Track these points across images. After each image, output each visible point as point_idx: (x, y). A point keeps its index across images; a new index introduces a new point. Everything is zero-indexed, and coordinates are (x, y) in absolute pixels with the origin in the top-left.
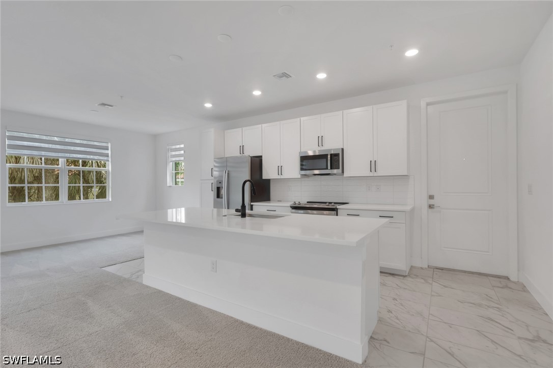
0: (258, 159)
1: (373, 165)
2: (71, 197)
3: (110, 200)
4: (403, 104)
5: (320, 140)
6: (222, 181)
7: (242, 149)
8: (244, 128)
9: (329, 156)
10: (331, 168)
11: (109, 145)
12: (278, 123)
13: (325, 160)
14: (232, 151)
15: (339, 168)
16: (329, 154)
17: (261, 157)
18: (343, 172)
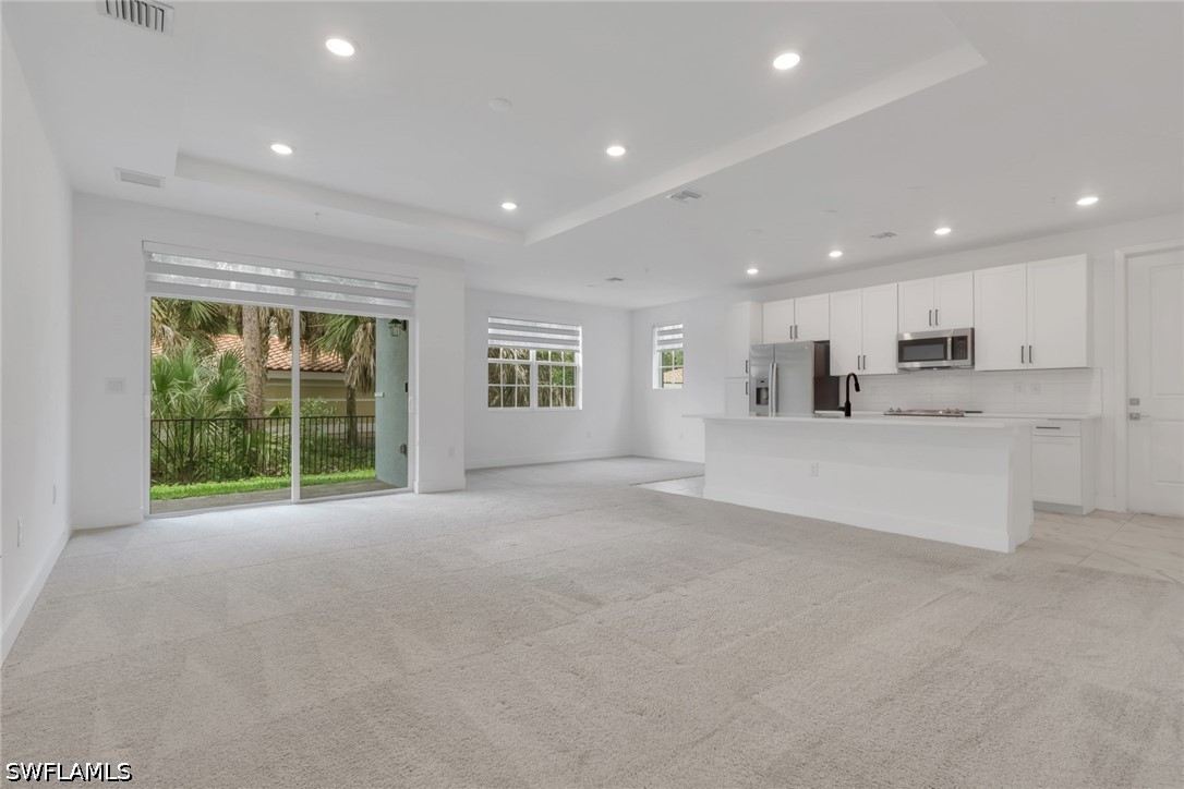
0: (822, 346)
1: (1027, 353)
2: (544, 402)
3: (581, 407)
4: (1082, 259)
5: (934, 316)
6: (767, 379)
7: (794, 331)
8: (797, 299)
9: (949, 340)
10: (953, 358)
11: (580, 329)
12: (859, 290)
13: (942, 346)
14: (777, 334)
15: (966, 358)
16: (949, 335)
17: (828, 342)
18: (973, 364)
